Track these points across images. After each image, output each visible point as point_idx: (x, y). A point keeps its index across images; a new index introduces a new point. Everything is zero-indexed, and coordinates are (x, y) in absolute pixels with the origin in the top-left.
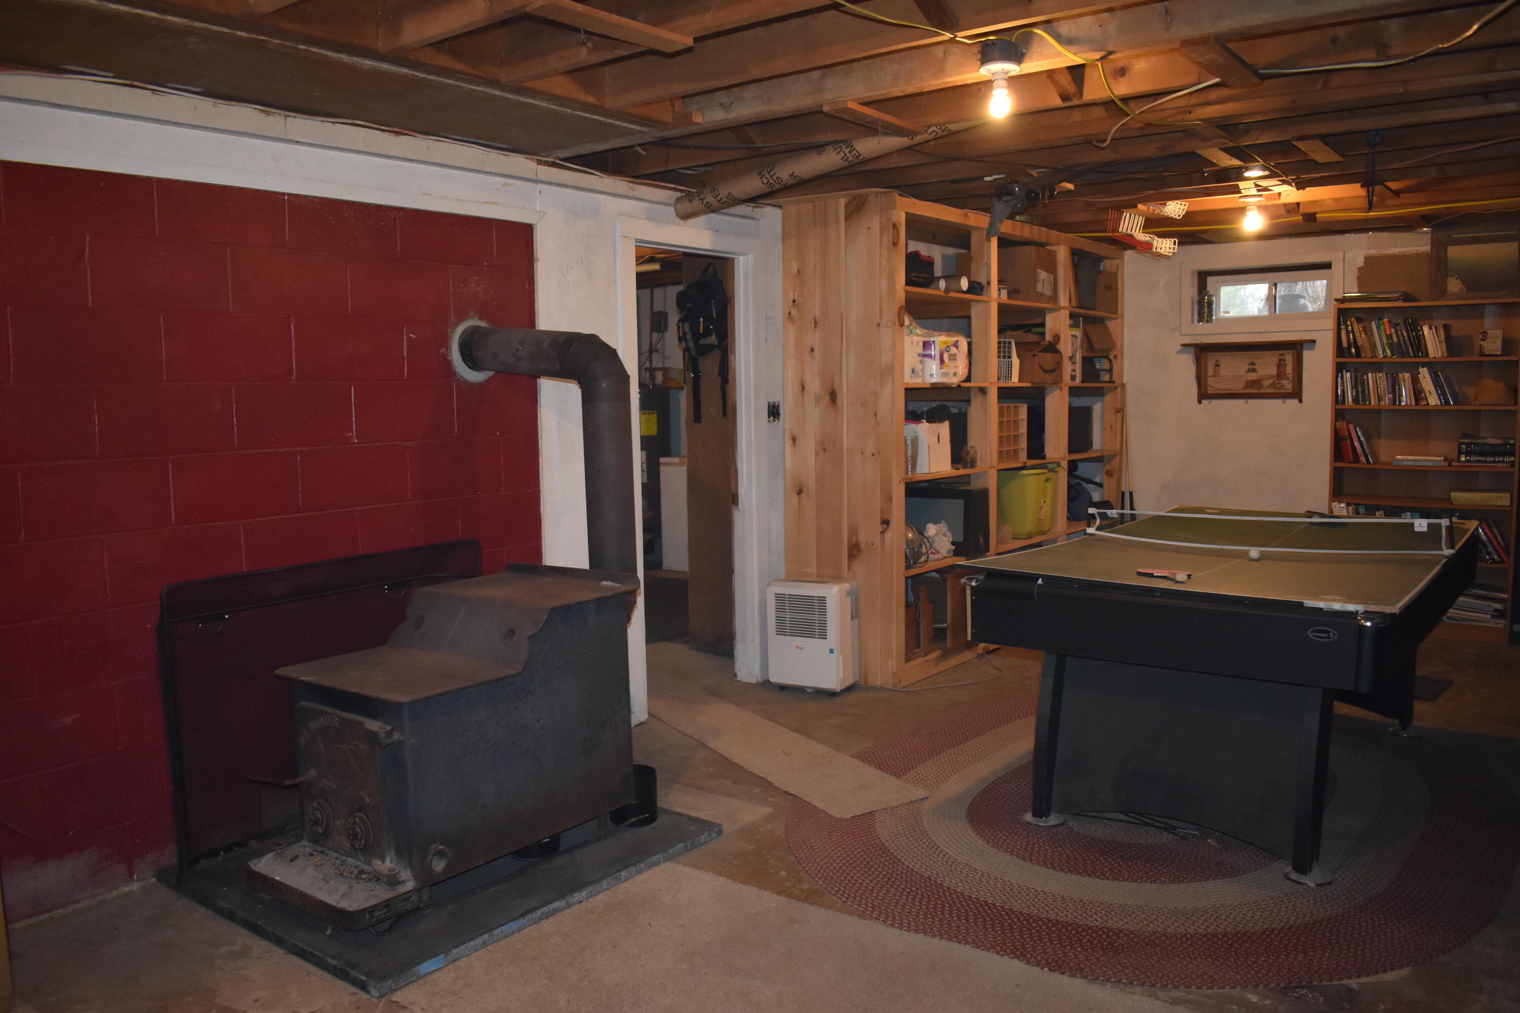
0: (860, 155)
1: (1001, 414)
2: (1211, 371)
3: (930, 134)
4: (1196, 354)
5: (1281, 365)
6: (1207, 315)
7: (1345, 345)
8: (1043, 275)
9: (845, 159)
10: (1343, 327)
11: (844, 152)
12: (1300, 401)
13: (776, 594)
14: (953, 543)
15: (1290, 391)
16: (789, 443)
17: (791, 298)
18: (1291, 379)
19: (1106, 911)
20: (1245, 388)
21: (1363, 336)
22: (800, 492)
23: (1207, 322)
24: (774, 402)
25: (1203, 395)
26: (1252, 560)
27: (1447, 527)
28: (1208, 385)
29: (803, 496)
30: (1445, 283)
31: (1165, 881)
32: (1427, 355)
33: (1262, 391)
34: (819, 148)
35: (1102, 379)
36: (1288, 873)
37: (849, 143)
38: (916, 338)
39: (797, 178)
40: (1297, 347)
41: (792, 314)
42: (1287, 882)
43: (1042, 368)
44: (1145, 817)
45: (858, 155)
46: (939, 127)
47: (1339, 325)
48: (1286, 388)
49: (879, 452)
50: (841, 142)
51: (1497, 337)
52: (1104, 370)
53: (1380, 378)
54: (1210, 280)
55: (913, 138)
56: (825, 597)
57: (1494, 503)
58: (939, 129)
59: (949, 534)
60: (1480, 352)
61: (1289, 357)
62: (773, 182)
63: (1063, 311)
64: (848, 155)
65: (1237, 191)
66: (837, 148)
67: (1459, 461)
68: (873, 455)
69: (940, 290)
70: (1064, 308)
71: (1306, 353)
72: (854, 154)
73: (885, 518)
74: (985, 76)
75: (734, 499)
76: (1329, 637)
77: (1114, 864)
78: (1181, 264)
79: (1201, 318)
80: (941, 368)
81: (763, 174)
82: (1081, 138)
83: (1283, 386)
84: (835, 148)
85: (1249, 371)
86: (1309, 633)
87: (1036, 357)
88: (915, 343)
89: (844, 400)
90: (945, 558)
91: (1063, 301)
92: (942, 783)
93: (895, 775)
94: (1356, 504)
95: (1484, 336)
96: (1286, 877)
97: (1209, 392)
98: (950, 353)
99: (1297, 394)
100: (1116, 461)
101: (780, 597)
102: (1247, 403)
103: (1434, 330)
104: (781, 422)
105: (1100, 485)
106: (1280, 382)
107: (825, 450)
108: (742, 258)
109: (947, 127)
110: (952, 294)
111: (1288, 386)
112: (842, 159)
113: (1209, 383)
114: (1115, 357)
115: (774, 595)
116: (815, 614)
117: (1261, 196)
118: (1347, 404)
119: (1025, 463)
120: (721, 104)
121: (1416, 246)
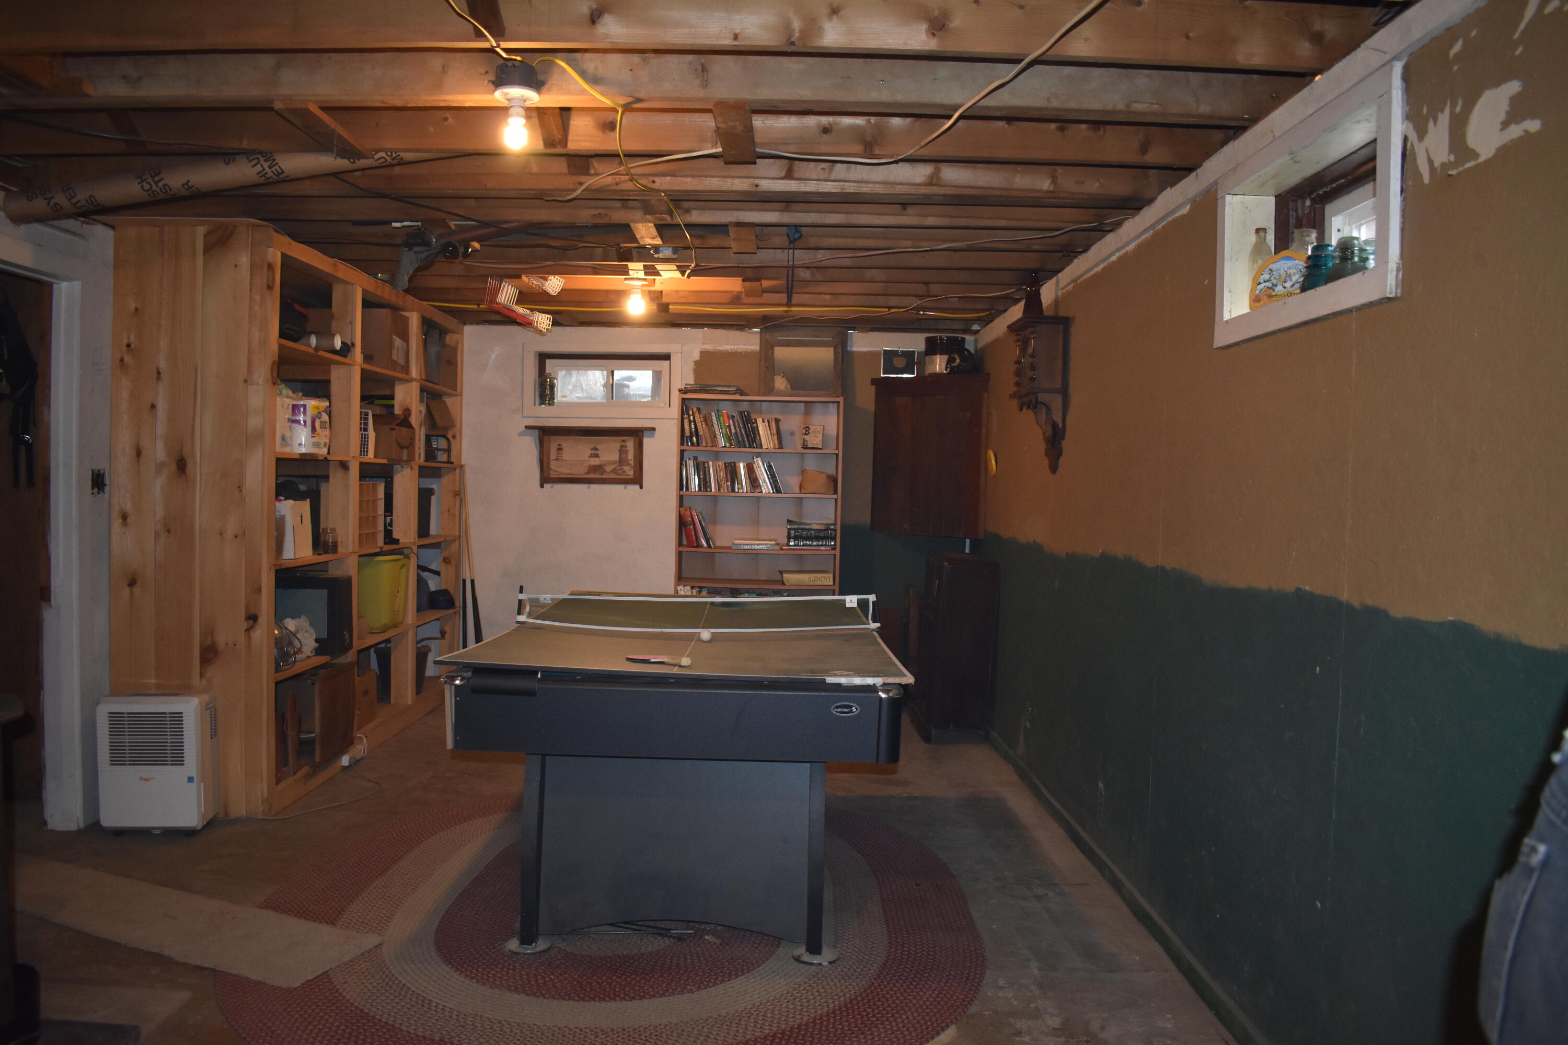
0: (283, 172)
1: (361, 491)
2: (553, 455)
3: (376, 161)
4: (539, 436)
5: (623, 451)
6: (549, 398)
7: (687, 433)
8: (398, 342)
9: (262, 173)
10: (686, 416)
11: (261, 165)
12: (641, 488)
13: (110, 713)
14: (317, 640)
15: (632, 477)
16: (117, 522)
17: (125, 341)
18: (633, 465)
19: (656, 1036)
20: (588, 473)
21: (704, 426)
22: (132, 583)
23: (549, 404)
24: (99, 470)
25: (546, 479)
26: (703, 641)
27: (874, 602)
28: (551, 469)
29: (137, 589)
30: (773, 381)
31: (691, 989)
32: (761, 447)
33: (604, 476)
34: (228, 156)
35: (439, 459)
36: (799, 957)
37: (269, 155)
38: (286, 400)
39: (193, 189)
40: (637, 434)
41: (126, 360)
42: (801, 965)
43: (399, 445)
44: (637, 925)
45: (280, 171)
46: (389, 154)
47: (682, 414)
48: (627, 473)
49: (244, 534)
50: (261, 153)
51: (819, 432)
52: (441, 450)
53: (719, 466)
54: (549, 363)
55: (354, 162)
56: (182, 713)
57: (819, 583)
58: (388, 156)
59: (313, 631)
60: (804, 445)
61: (630, 444)
62: (158, 190)
63: (414, 383)
64: (267, 170)
65: (625, 271)
66: (252, 160)
67: (788, 545)
68: (236, 537)
69: (311, 347)
70: (414, 380)
71: (646, 441)
72: (276, 169)
73: (251, 612)
74: (498, 101)
75: (44, 594)
76: (851, 711)
77: (632, 981)
78: (523, 344)
79: (542, 402)
80: (312, 437)
81: (144, 178)
82: (533, 192)
83: (624, 472)
84: (250, 159)
85: (591, 456)
86: (832, 710)
87: (394, 432)
88: (285, 405)
89: (199, 469)
90: (308, 657)
91: (414, 372)
92: (388, 924)
93: (327, 923)
94: (698, 587)
95: (806, 431)
96: (798, 960)
97: (552, 476)
98: (321, 420)
99: (637, 480)
100: (454, 546)
101: (115, 718)
102: (589, 488)
103: (767, 423)
104: (106, 495)
105: (437, 573)
106: (622, 467)
107: (169, 531)
108: (64, 285)
109: (399, 155)
110: (321, 353)
111: (630, 472)
112: (258, 174)
113: (552, 467)
114: (454, 437)
115: (107, 715)
116: (166, 735)
117: (645, 280)
118: (690, 490)
119: (381, 548)
120: (124, 77)
121: (746, 345)
